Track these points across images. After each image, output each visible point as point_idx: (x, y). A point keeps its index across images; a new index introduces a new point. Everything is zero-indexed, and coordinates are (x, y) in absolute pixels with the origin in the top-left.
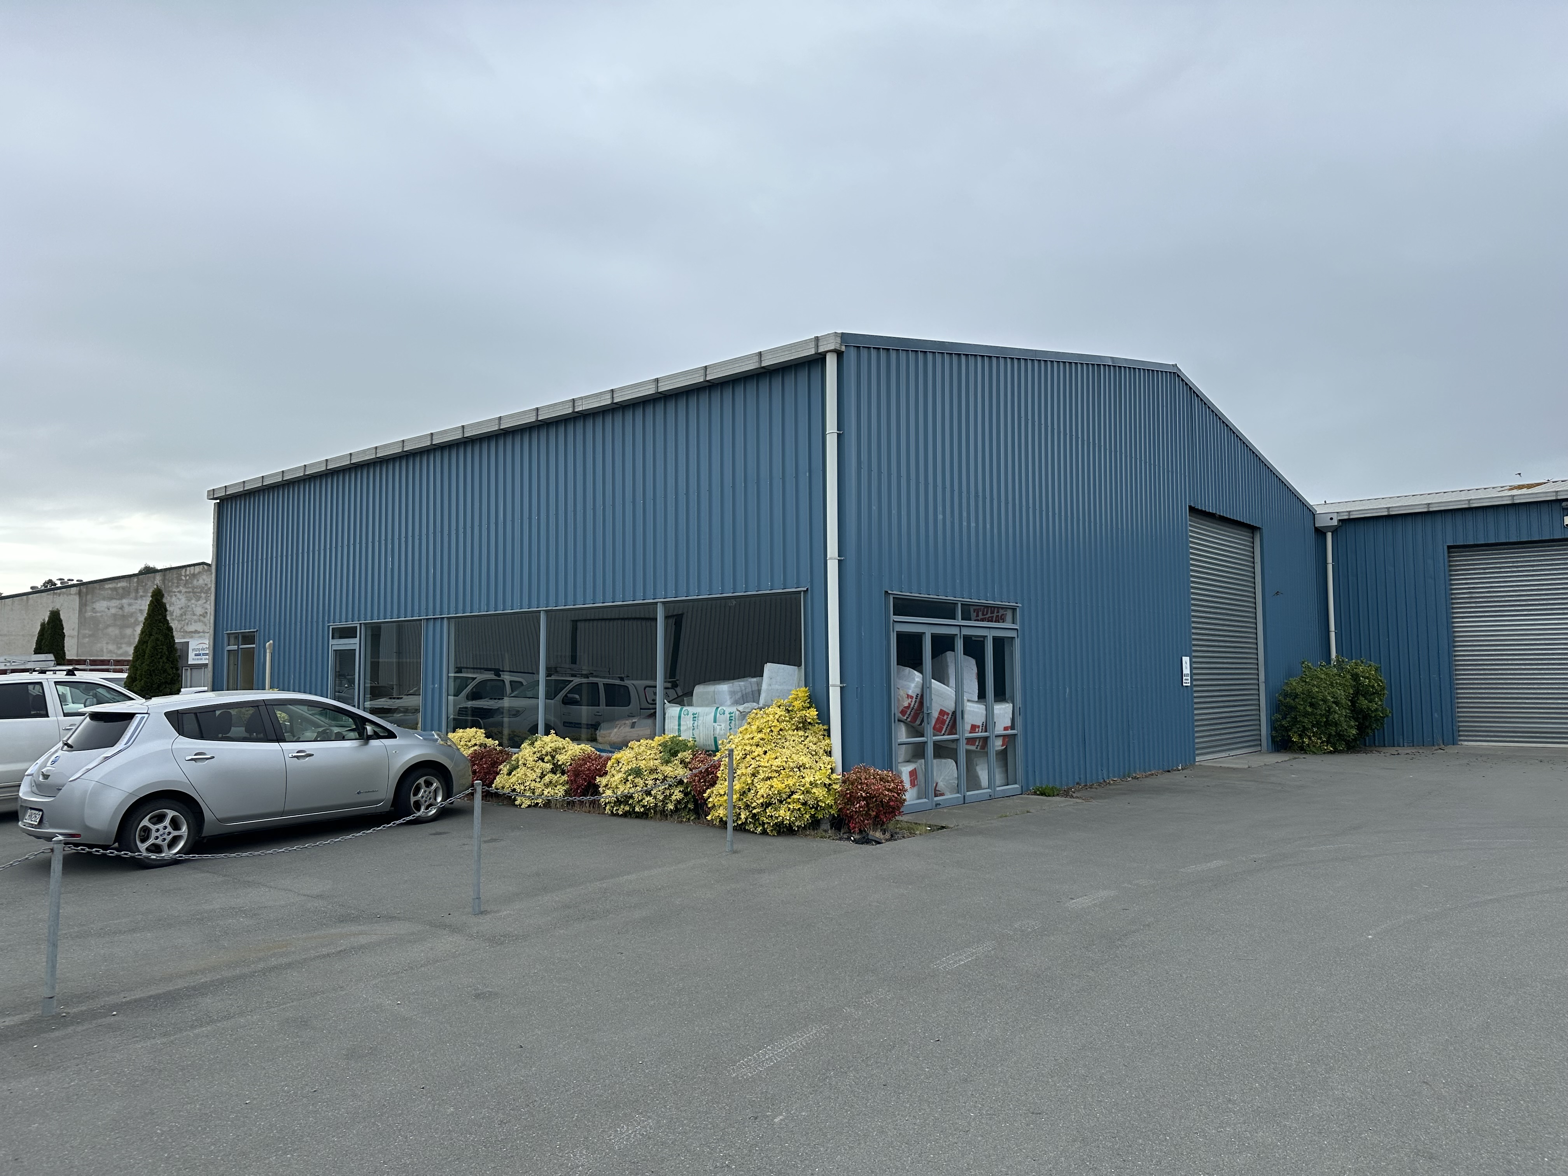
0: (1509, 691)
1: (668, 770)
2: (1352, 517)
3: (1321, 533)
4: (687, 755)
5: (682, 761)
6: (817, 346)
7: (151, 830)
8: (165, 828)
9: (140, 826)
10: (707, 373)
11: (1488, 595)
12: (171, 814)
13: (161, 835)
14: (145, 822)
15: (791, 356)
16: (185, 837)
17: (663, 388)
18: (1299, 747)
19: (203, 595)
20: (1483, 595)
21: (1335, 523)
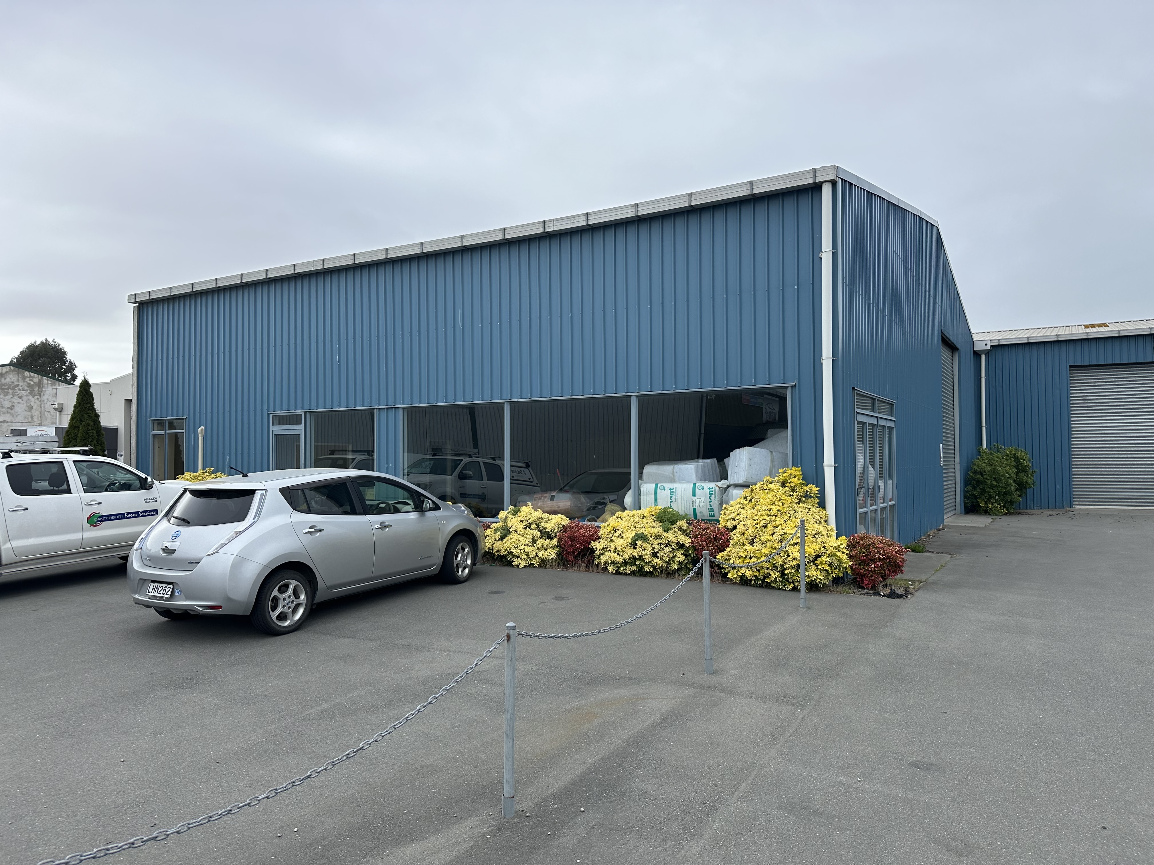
0: (1109, 470)
1: (670, 536)
2: (1001, 343)
3: (977, 354)
4: (682, 523)
5: (680, 529)
6: (815, 176)
7: (280, 599)
8: (290, 597)
9: (272, 596)
10: (692, 199)
11: (1097, 401)
12: (293, 583)
13: (287, 604)
14: (275, 592)
15: (786, 185)
16: (304, 605)
17: (642, 212)
18: (983, 510)
19: (10, 391)
20: (1093, 401)
21: (988, 347)
